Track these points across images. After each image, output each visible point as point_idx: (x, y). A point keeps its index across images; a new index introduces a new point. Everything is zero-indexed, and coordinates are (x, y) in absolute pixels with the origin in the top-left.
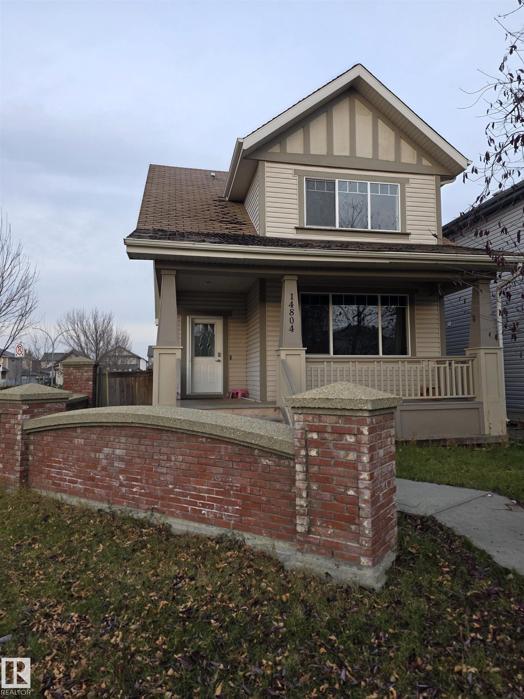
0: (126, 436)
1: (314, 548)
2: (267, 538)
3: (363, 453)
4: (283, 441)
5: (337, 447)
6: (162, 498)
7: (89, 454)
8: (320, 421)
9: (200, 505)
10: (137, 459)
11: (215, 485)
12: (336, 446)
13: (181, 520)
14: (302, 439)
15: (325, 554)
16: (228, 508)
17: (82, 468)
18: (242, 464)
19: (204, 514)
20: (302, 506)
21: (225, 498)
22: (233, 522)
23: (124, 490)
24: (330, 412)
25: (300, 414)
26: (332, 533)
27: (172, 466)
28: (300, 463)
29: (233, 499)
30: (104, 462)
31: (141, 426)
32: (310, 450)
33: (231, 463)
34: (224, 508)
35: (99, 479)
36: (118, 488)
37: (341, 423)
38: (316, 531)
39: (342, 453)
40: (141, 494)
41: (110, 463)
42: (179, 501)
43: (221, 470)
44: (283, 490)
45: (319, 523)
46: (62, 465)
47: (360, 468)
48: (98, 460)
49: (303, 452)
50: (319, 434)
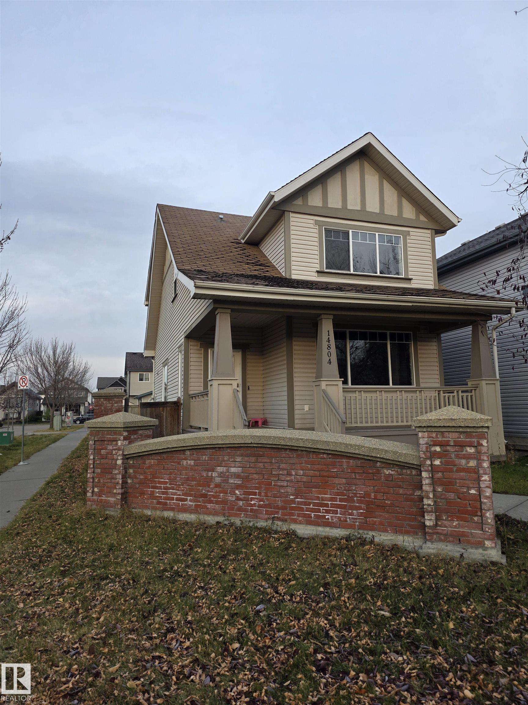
0: (242, 455)
1: (443, 538)
2: (392, 534)
3: (483, 460)
4: (408, 454)
5: (459, 457)
6: (284, 508)
7: (200, 474)
8: (443, 437)
9: (324, 511)
10: (255, 475)
11: (338, 494)
12: (457, 456)
13: (304, 526)
14: (427, 451)
15: (453, 541)
16: (352, 512)
17: (193, 486)
18: (365, 475)
19: (328, 519)
20: (429, 505)
21: (349, 504)
22: (357, 523)
23: (241, 503)
24: (453, 430)
25: (424, 432)
26: (457, 524)
27: (293, 479)
28: (425, 471)
29: (357, 504)
30: (218, 480)
31: (260, 445)
32: (434, 460)
33: (354, 474)
34: (349, 512)
35: (213, 495)
36: (234, 501)
37: (462, 438)
38: (442, 524)
39: (463, 462)
40: (260, 506)
41: (225, 480)
42: (302, 509)
43: (344, 481)
44: (406, 494)
45: (444, 518)
46: (168, 485)
47: (481, 472)
48: (211, 479)
49: (428, 462)
50: (442, 447)
